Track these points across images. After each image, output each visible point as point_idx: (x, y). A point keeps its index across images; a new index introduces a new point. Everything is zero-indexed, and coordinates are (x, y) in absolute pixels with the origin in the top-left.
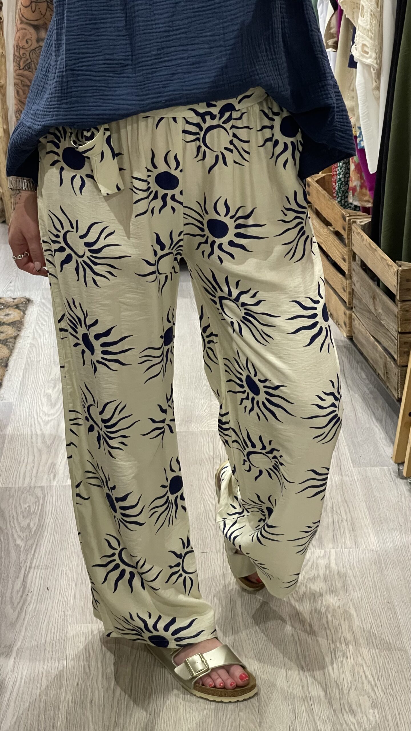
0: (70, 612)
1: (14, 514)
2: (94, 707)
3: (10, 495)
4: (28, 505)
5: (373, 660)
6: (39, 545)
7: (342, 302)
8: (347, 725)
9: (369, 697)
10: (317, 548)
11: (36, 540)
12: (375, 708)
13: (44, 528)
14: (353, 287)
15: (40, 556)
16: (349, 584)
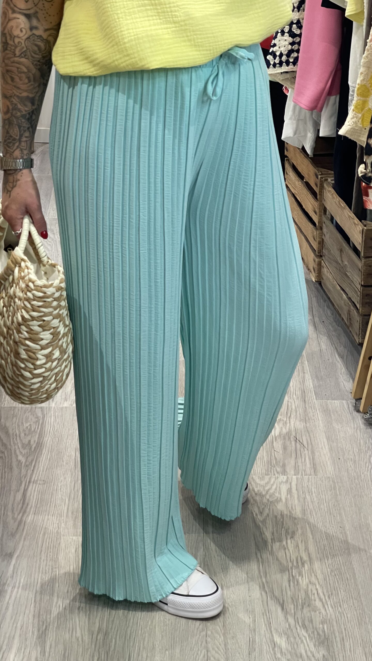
0: (63, 525)
1: (17, 432)
3: (14, 414)
4: (29, 424)
5: (325, 579)
6: (38, 461)
7: (312, 250)
8: (300, 638)
9: (320, 613)
10: (280, 475)
11: (36, 457)
12: (325, 623)
13: (42, 446)
14: (323, 237)
15: (39, 472)
16: (307, 508)
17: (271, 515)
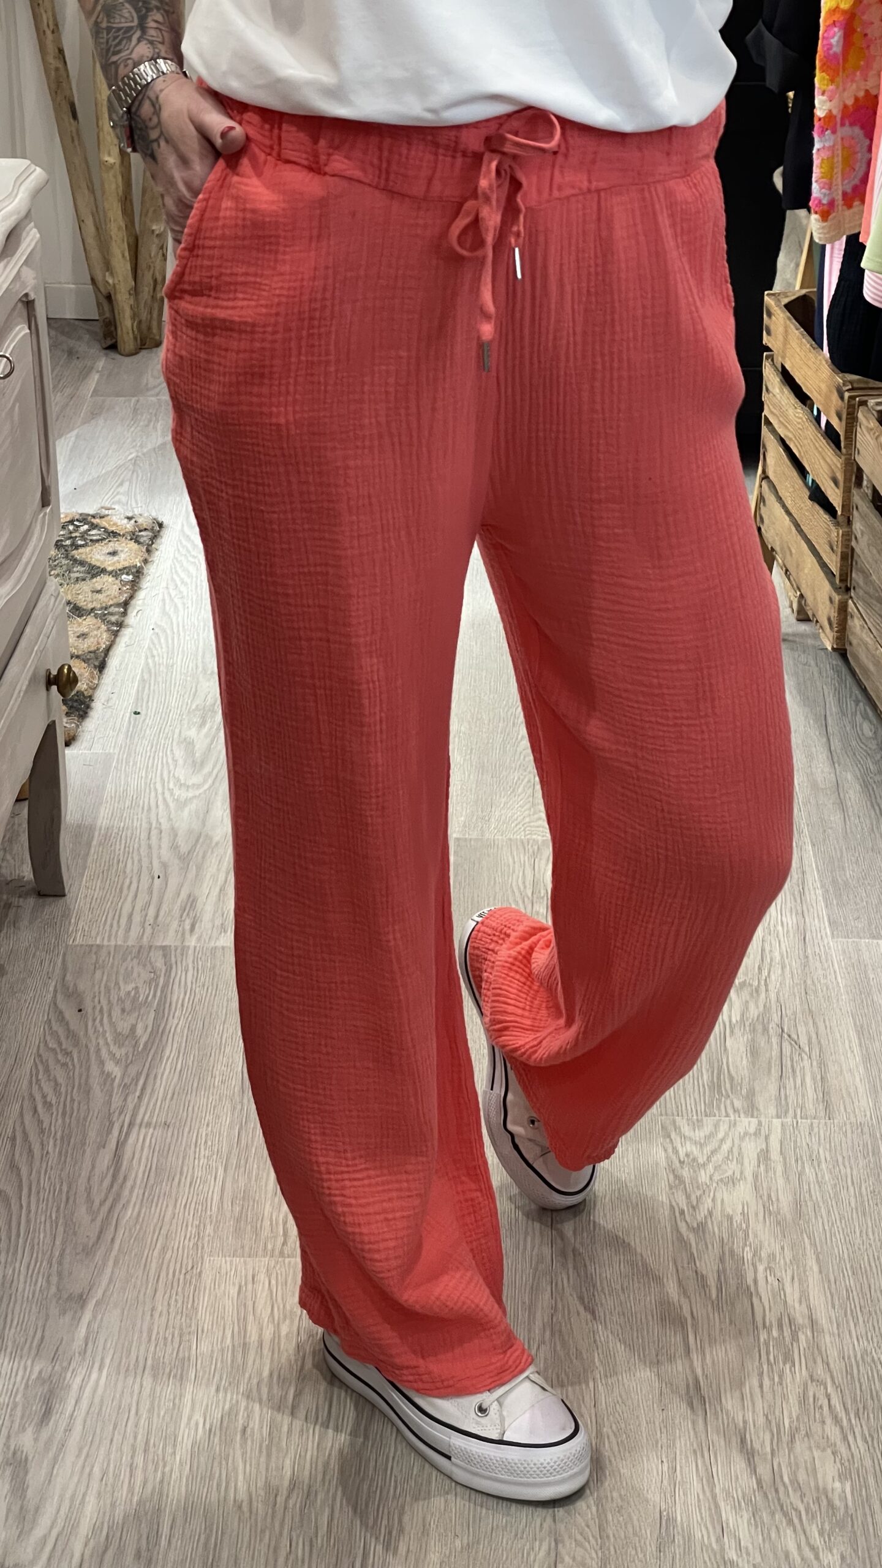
0: (209, 1229)
1: (104, 1002)
2: (249, 1442)
3: (97, 961)
4: (133, 985)
5: (848, 1372)
6: (152, 1076)
7: (826, 574)
8: (785, 1514)
9: (834, 1453)
10: (742, 1115)
11: (147, 1065)
12: (846, 1478)
13: (165, 1038)
14: (853, 543)
15: (153, 1100)
16: (807, 1195)
17: (717, 1213)
